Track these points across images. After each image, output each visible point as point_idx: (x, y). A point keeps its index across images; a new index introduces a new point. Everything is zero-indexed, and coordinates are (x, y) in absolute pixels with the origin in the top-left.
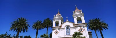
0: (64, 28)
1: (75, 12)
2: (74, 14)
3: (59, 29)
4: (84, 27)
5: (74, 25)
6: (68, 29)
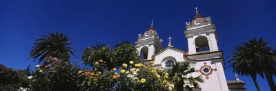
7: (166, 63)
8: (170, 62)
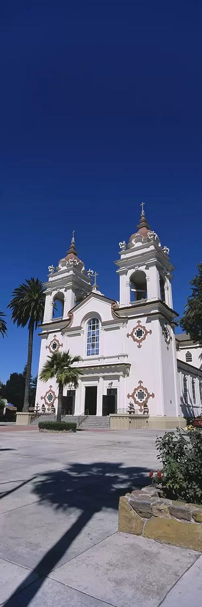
0: (80, 328)
1: (127, 248)
2: (123, 257)
3: (63, 331)
4: (150, 317)
5: (115, 310)
6: (94, 328)
7: (89, 323)
8: (94, 320)
